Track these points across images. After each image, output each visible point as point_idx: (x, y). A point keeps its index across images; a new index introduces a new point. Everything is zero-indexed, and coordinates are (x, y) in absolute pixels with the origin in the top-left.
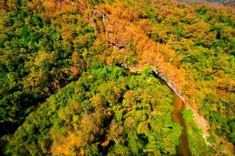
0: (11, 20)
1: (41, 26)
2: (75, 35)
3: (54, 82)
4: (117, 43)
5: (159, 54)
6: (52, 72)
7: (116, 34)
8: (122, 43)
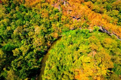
0: (6, 10)
1: (27, 12)
2: (49, 14)
3: (48, 42)
4: (76, 16)
5: (103, 20)
6: (46, 37)
7: (75, 11)
8: (79, 16)
